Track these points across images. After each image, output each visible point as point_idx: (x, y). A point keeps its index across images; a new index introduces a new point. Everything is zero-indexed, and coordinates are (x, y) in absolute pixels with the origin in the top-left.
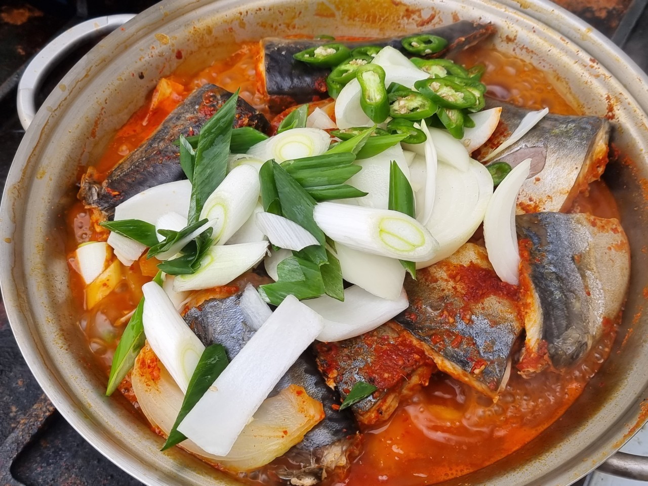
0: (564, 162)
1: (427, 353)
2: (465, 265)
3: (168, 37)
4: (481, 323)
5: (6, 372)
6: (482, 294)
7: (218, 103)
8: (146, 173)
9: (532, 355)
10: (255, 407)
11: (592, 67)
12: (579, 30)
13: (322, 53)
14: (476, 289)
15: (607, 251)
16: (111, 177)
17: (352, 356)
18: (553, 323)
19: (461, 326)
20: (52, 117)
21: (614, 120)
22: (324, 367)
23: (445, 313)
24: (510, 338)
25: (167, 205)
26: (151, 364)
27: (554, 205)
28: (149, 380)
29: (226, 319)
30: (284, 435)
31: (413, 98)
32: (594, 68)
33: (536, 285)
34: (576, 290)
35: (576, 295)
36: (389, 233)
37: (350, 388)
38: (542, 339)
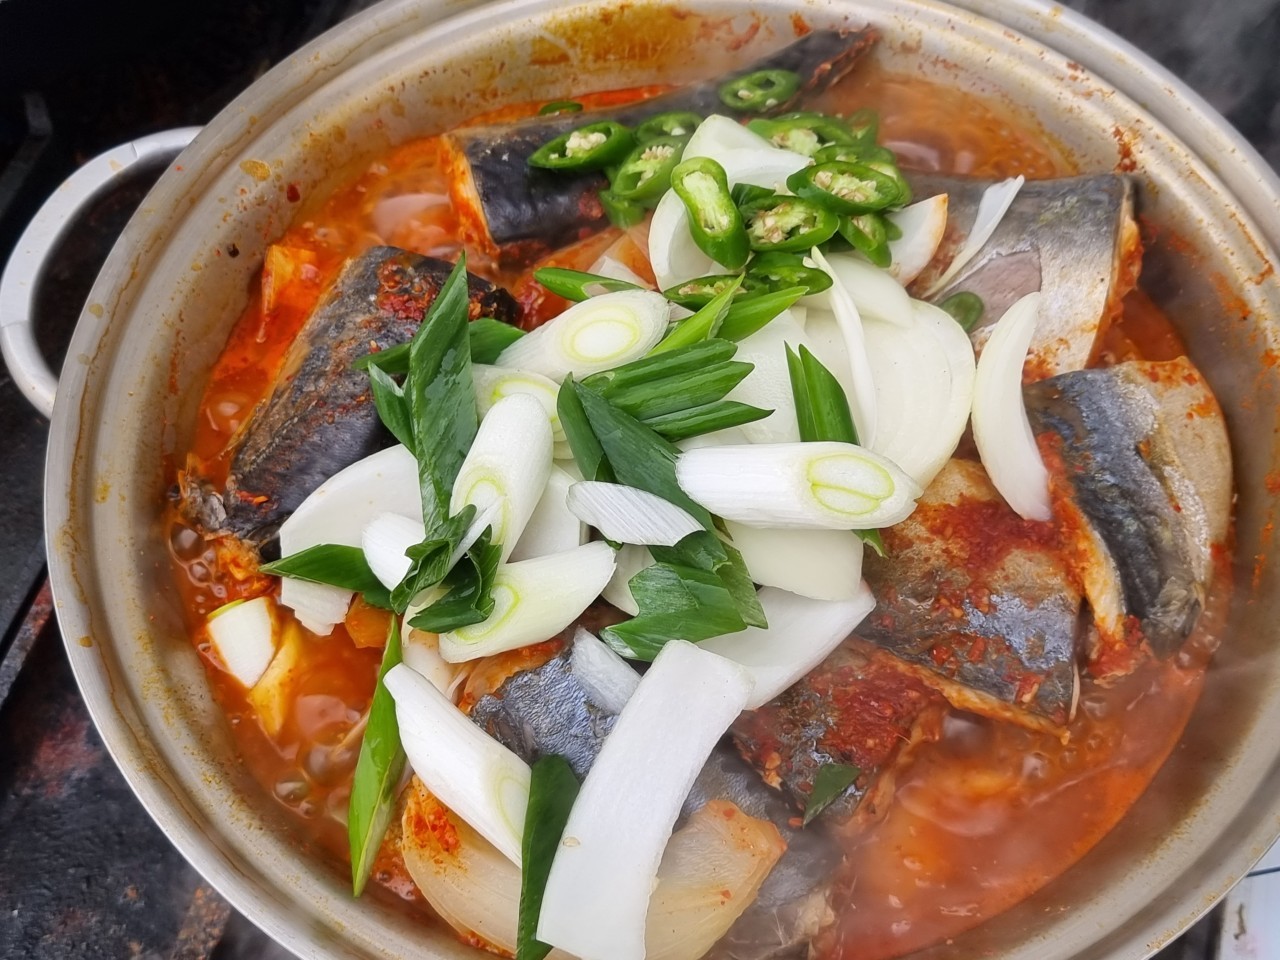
0: (1078, 273)
1: (927, 683)
2: (953, 504)
3: (266, 164)
4: (1010, 606)
5: (96, 880)
6: (999, 551)
7: (412, 283)
8: (308, 448)
9: (1117, 647)
10: (656, 857)
11: (1075, 79)
12: (1038, 14)
13: (582, 144)
14: (987, 545)
15: (1186, 421)
16: (240, 468)
17: (798, 721)
18: (1137, 580)
19: (976, 619)
20: (93, 373)
21: (1136, 172)
22: (752, 751)
23: (944, 601)
24: (1067, 623)
25: (371, 503)
26: (437, 823)
27: (1074, 355)
28: (439, 852)
29: (554, 705)
30: (726, 900)
31: (788, 208)
32: (1079, 80)
33: (1092, 517)
34: (1157, 507)
35: (1159, 517)
36: (828, 486)
37: (810, 780)
38: (1128, 614)
